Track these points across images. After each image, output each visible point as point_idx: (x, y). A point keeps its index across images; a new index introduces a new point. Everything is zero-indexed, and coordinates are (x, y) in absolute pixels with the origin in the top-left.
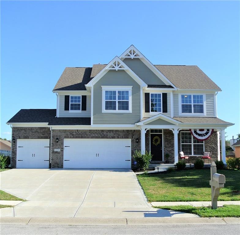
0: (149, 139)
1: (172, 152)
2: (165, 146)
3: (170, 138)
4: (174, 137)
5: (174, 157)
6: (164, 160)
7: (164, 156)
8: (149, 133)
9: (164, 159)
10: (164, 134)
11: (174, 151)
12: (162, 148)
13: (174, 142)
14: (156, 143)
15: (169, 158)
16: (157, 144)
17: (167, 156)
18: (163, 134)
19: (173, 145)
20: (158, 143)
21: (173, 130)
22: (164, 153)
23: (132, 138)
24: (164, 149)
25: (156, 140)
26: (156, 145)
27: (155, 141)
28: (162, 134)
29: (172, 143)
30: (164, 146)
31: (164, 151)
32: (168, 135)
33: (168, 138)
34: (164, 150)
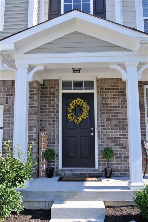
0: (58, 105)
1: (122, 142)
2: (102, 126)
3: (117, 102)
4: (126, 101)
5: (128, 157)
6: (99, 164)
7: (99, 155)
8: (58, 90)
9: (99, 161)
10: (98, 93)
11: (127, 138)
12: (93, 131)
13: (126, 113)
14: (77, 116)
15: (114, 160)
16: (81, 120)
17: (107, 153)
18: (95, 91)
19: (124, 123)
20: (84, 116)
21: (125, 69)
22: (99, 145)
23: (7, 103)
24: (99, 132)
25: (78, 110)
26: (76, 121)
27: (74, 110)
28: (93, 94)
29: (120, 116)
30: (98, 126)
31: (99, 139)
32: (109, 95)
33: (109, 101)
34: (99, 136)
